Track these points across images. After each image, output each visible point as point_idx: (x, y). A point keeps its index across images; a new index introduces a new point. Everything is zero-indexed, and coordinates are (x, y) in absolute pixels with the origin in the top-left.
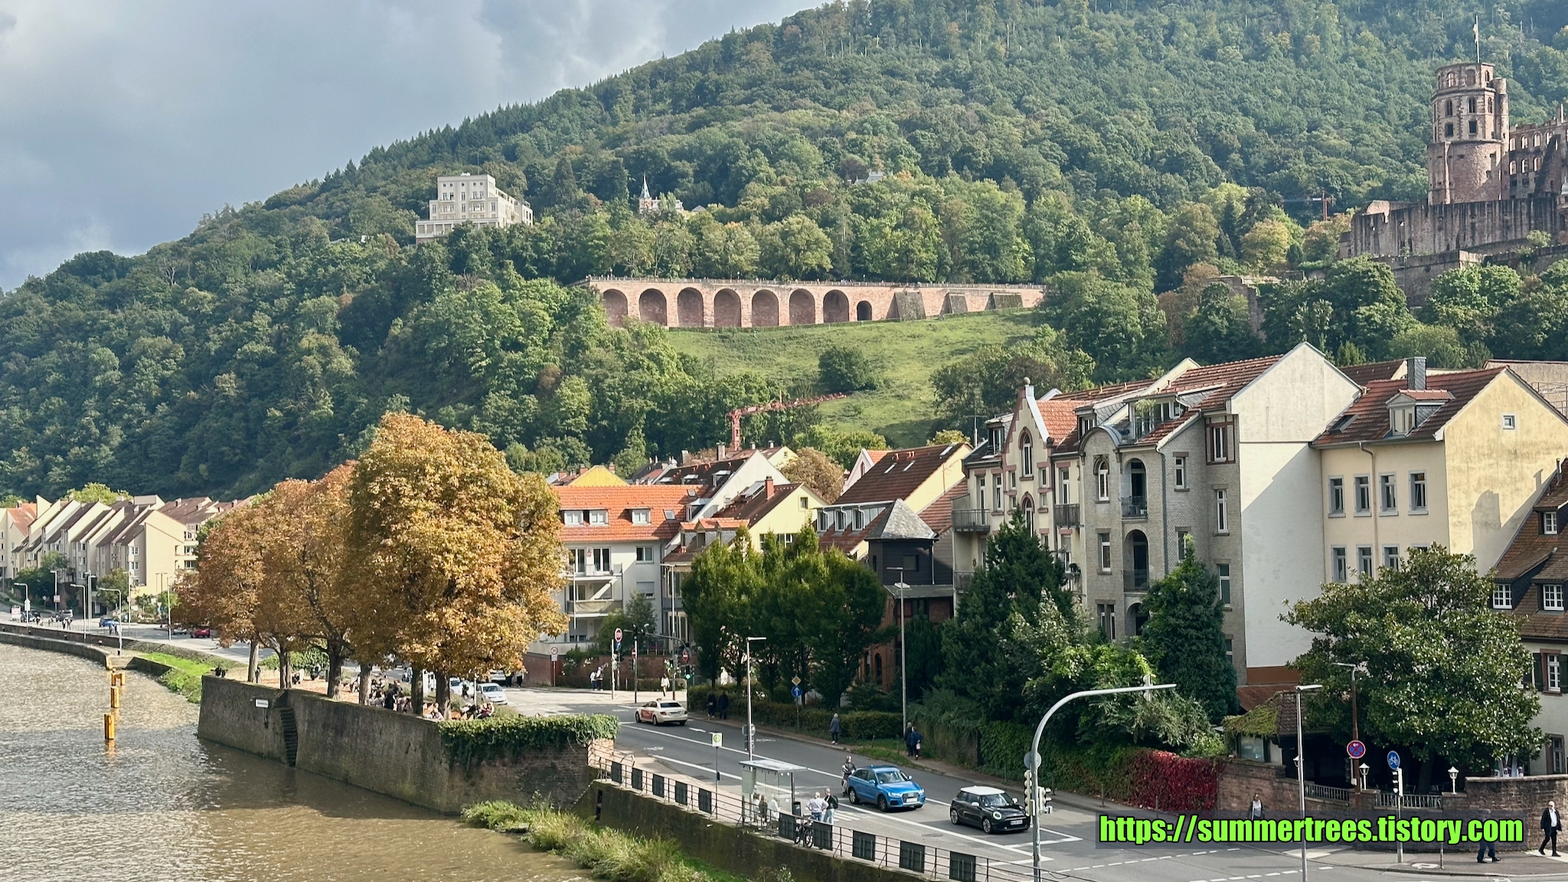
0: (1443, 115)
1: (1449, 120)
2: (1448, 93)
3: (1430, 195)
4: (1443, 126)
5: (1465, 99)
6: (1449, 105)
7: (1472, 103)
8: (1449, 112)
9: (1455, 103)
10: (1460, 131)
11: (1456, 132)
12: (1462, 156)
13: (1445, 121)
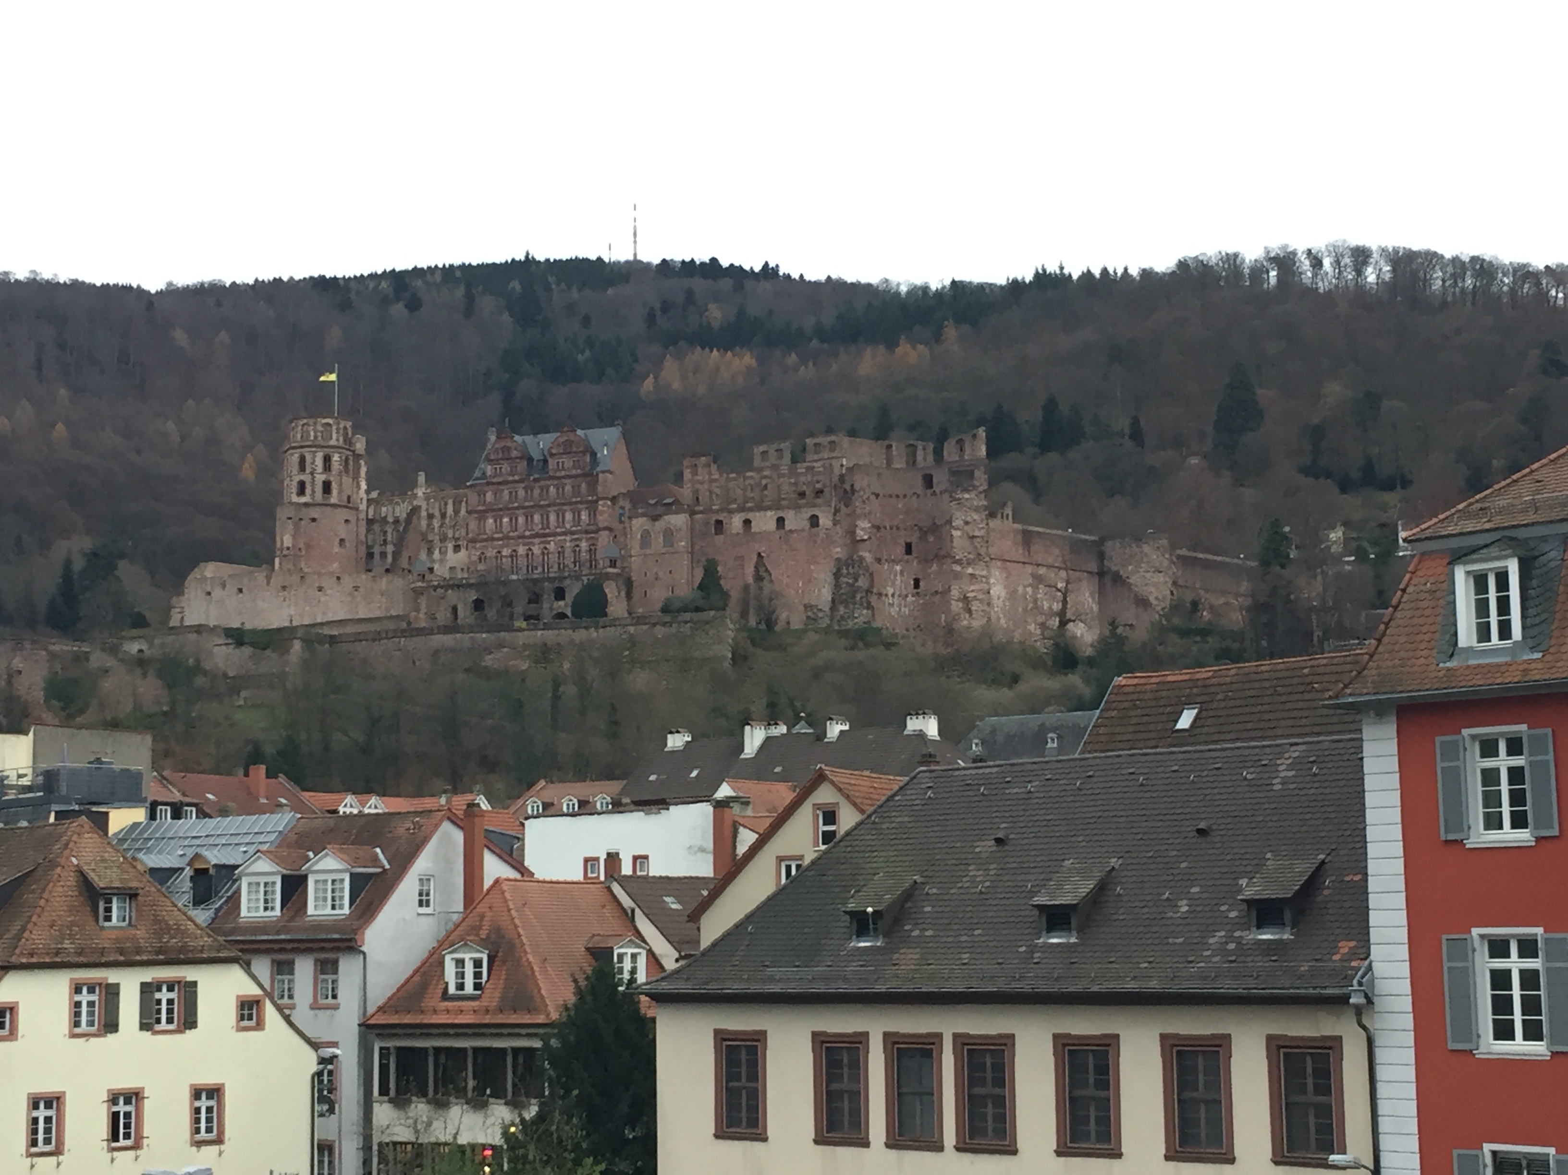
0: (295, 469)
1: (302, 477)
2: (302, 447)
3: (277, 560)
4: (295, 483)
5: (319, 457)
6: (302, 460)
7: (327, 459)
8: (302, 468)
9: (308, 458)
10: (313, 492)
11: (308, 491)
12: (314, 520)
13: (297, 478)
